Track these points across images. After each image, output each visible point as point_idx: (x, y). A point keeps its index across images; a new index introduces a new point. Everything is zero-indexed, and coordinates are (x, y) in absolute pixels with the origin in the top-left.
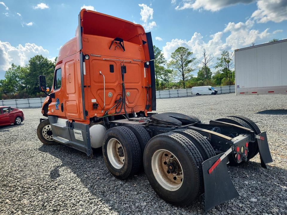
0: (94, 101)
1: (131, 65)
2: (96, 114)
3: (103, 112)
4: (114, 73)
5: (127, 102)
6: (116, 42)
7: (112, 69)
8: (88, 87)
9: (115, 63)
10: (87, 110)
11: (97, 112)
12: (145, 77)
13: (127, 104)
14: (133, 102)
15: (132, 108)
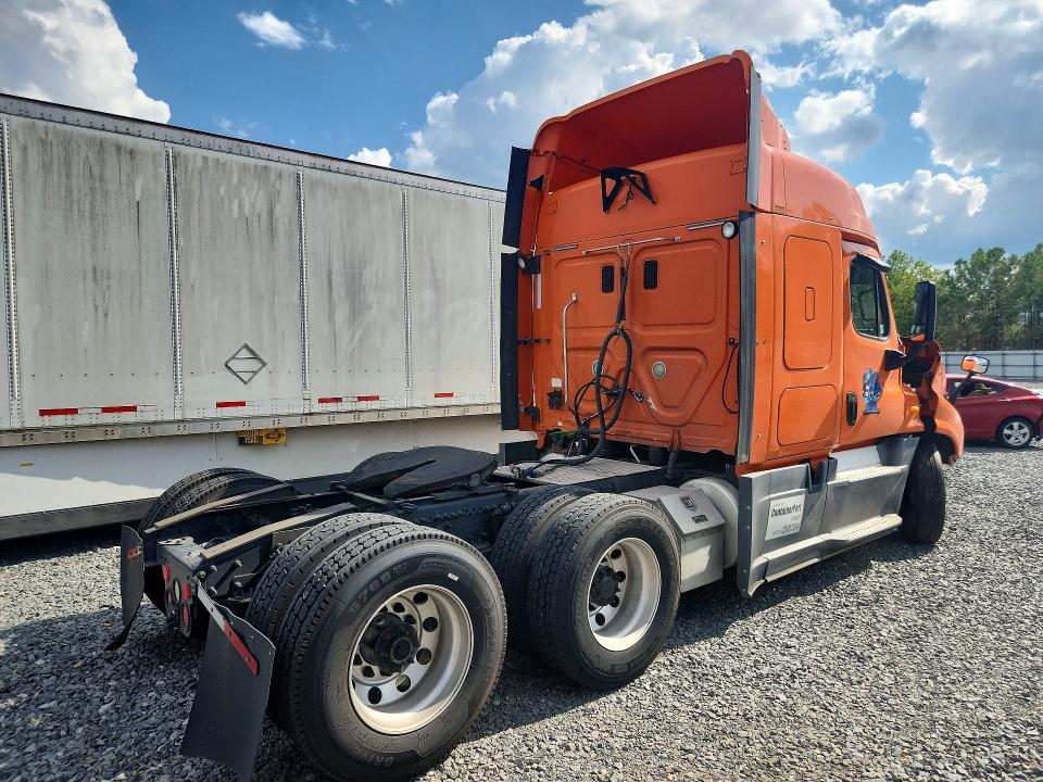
0: (556, 383)
1: (677, 251)
2: (560, 424)
4: (611, 294)
5: (650, 401)
8: (546, 343)
11: (562, 417)
13: (653, 407)
14: (682, 402)
15: (675, 428)
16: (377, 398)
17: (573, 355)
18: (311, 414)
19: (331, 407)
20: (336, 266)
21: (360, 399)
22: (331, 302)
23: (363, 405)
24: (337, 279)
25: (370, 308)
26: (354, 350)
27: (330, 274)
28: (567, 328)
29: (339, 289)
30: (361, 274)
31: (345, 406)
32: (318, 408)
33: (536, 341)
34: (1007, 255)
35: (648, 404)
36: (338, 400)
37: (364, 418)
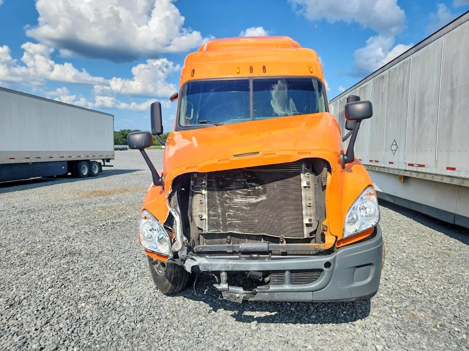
16: (424, 166)
18: (406, 170)
19: (411, 168)
23: (420, 169)
26: (419, 138)
31: (414, 169)
32: (408, 168)
36: (413, 165)
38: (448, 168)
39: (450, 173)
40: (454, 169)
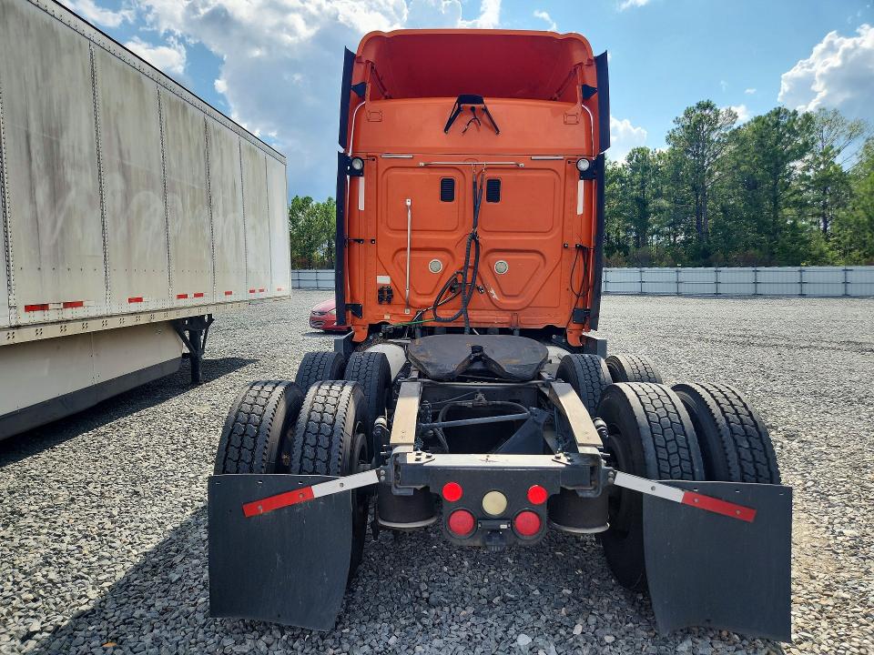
0: (384, 280)
1: (520, 174)
2: (387, 317)
3: (407, 312)
4: (453, 203)
5: (493, 292)
6: (473, 109)
7: (447, 190)
8: (370, 243)
9: (462, 172)
10: (361, 302)
11: (391, 311)
12: (580, 210)
13: (495, 296)
14: (521, 292)
15: (514, 311)
16: (79, 304)
17: (416, 255)
18: (18, 327)
19: (38, 316)
20: (34, 129)
21: (67, 305)
22: (31, 177)
23: (69, 313)
24: (36, 146)
25: (69, 188)
26: (57, 241)
27: (28, 137)
28: (412, 230)
29: (39, 161)
30: (58, 144)
31: (51, 315)
32: (26, 318)
33: (356, 240)
34: (314, 203)
35: (489, 296)
36: (44, 307)
37: (72, 329)
38: (130, 301)
39: (135, 307)
40: (139, 300)
